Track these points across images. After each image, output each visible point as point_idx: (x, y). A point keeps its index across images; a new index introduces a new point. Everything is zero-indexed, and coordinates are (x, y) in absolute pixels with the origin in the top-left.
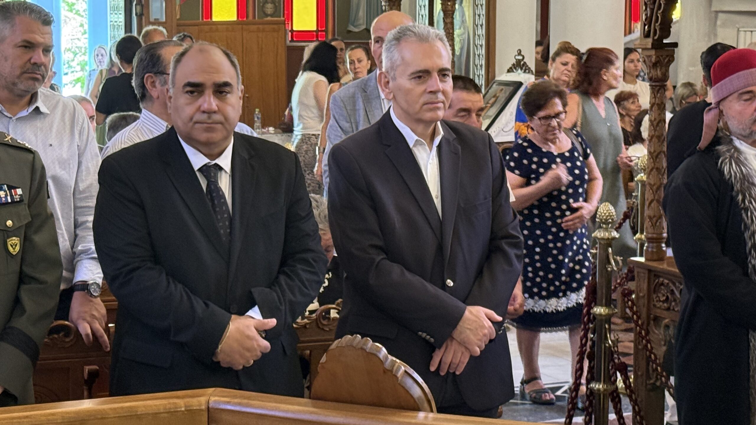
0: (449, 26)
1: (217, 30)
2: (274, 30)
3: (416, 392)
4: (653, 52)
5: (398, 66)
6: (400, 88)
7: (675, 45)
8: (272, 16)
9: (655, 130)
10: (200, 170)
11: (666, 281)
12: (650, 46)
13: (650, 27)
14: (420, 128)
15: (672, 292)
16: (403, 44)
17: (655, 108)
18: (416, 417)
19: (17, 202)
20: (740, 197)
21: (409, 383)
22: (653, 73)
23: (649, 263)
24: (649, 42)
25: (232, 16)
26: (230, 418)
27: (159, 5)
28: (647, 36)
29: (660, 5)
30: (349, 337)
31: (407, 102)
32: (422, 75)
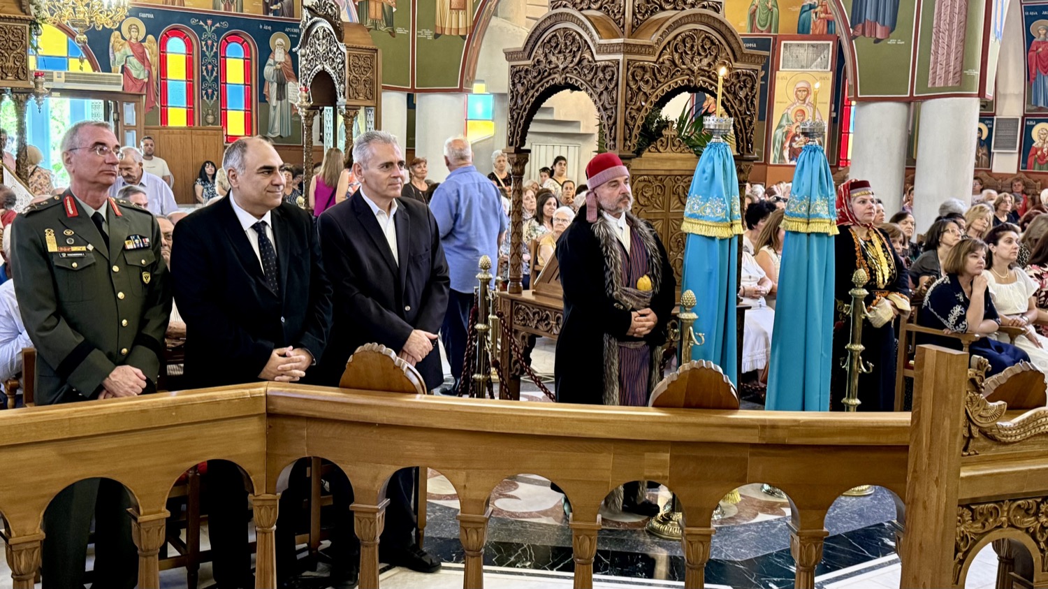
0: (349, 135)
1: (173, 133)
2: (215, 135)
3: (415, 381)
4: (515, 156)
5: (369, 160)
6: (372, 175)
7: (529, 151)
8: (212, 124)
9: (516, 207)
11: (523, 307)
12: (513, 151)
13: (513, 139)
14: (383, 202)
15: (527, 314)
17: (516, 192)
18: (415, 398)
19: (147, 247)
20: (604, 249)
21: (410, 375)
22: (515, 169)
23: (512, 295)
24: (512, 149)
25: (183, 123)
26: (284, 402)
27: (131, 113)
28: (511, 144)
29: (520, 124)
30: (369, 344)
31: (376, 183)
32: (388, 165)
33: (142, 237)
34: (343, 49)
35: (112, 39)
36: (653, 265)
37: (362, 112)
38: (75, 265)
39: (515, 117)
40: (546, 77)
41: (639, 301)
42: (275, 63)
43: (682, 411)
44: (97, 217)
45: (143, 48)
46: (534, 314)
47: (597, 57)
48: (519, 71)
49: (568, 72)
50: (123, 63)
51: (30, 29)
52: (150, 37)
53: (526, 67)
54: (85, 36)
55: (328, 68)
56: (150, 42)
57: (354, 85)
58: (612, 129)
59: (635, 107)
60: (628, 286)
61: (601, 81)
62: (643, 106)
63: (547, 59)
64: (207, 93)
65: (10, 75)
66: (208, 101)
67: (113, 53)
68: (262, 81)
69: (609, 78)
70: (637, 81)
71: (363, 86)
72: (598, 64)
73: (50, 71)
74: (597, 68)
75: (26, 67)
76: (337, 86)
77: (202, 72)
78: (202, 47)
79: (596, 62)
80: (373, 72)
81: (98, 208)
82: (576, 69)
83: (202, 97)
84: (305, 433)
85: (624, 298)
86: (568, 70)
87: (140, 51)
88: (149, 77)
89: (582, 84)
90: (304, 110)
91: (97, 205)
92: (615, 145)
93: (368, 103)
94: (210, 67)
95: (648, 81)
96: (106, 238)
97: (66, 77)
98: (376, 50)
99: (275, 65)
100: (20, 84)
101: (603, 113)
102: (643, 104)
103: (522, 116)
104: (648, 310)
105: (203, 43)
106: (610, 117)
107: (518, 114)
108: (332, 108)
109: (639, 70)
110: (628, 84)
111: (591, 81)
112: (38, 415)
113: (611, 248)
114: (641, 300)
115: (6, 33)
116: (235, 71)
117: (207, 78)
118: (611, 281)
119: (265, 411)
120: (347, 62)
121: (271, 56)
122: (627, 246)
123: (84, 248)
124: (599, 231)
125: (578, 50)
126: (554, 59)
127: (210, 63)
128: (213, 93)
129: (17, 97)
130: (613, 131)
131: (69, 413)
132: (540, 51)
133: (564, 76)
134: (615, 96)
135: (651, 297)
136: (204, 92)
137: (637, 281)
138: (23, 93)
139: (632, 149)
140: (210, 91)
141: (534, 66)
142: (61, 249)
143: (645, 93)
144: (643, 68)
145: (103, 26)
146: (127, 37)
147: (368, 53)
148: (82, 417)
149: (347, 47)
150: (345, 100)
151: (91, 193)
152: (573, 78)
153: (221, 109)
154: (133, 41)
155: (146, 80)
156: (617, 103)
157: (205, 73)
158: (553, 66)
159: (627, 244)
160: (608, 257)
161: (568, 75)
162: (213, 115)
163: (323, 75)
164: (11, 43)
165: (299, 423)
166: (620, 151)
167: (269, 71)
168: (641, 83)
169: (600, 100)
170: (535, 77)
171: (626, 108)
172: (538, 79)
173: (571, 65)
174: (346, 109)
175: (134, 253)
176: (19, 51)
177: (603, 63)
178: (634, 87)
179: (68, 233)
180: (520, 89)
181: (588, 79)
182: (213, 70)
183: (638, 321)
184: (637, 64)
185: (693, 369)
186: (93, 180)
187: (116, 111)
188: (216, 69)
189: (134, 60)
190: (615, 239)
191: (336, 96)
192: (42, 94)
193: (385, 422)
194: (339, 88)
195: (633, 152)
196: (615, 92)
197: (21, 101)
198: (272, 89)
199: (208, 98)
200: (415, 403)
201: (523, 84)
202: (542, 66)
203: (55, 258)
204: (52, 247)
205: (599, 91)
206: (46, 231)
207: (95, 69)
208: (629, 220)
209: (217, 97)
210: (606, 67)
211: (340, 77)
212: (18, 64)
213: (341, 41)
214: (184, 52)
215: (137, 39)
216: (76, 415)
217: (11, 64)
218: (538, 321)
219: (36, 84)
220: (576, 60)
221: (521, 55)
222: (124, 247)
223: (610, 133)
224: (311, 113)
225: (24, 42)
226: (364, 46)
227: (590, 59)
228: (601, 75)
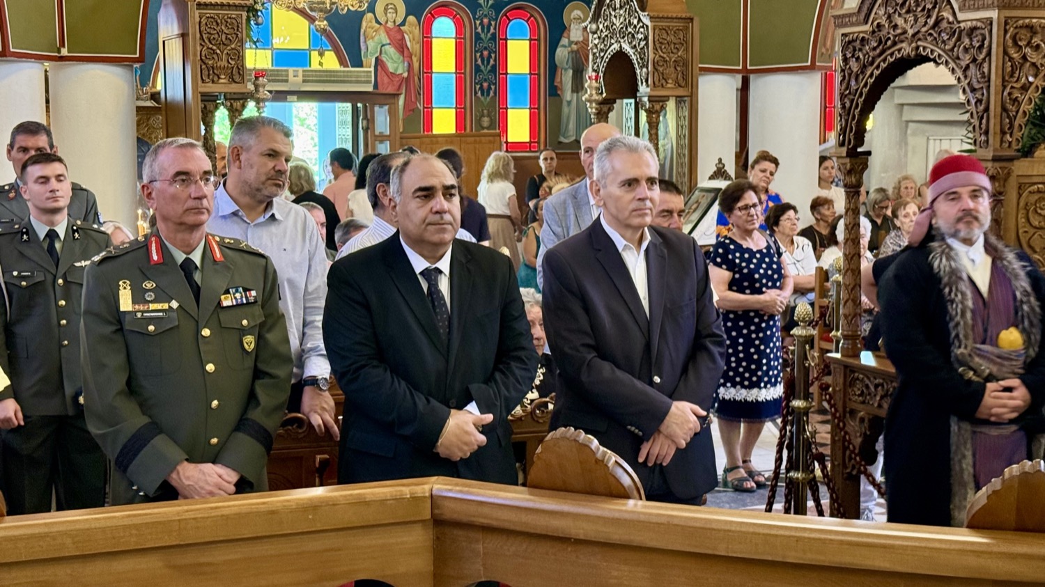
0: (654, 136)
1: (438, 142)
2: (490, 142)
3: (626, 481)
4: (848, 160)
5: (608, 175)
6: (610, 196)
7: (869, 153)
8: (488, 128)
9: (850, 233)
10: (421, 273)
11: (861, 376)
12: (844, 154)
13: (844, 137)
15: (867, 387)
16: (614, 154)
18: (625, 504)
19: (252, 303)
21: (620, 472)
22: (848, 180)
23: (844, 359)
24: (844, 150)
25: (451, 129)
26: (452, 505)
27: (383, 119)
28: (842, 144)
29: (854, 116)
30: (563, 429)
31: (617, 208)
32: (631, 183)
33: (245, 290)
34: (646, 21)
35: (364, 24)
36: (1023, 316)
37: (671, 105)
38: (151, 328)
39: (848, 105)
40: (889, 48)
41: (1002, 365)
42: (571, 43)
43: (1010, 535)
44: (188, 266)
45: (402, 33)
46: (876, 386)
47: (961, 16)
48: (853, 41)
49: (919, 39)
50: (378, 54)
51: (248, 19)
52: (411, 18)
53: (861, 35)
54: (325, 22)
55: (627, 48)
56: (411, 25)
57: (661, 69)
58: (982, 118)
59: (1017, 85)
60: (984, 342)
61: (966, 50)
62: (1031, 83)
63: (891, 22)
64: (481, 88)
65: (223, 77)
66: (482, 98)
67: (365, 42)
68: (553, 69)
69: (977, 45)
70: (1021, 47)
71: (672, 69)
72: (962, 25)
73: (285, 68)
74: (961, 32)
75: (242, 66)
76: (638, 71)
77: (476, 61)
78: (476, 28)
79: (959, 22)
80: (686, 49)
81: (189, 253)
82: (931, 35)
83: (476, 93)
84: (480, 547)
85: (977, 359)
86: (920, 35)
87: (399, 37)
88: (409, 71)
89: (939, 56)
90: (594, 105)
91: (189, 250)
92: (987, 142)
93: (681, 92)
94: (486, 53)
95: (1038, 47)
96: (196, 291)
97: (303, 76)
98: (691, 20)
99: (570, 45)
100: (234, 88)
101: (970, 95)
102: (1031, 79)
103: (857, 105)
104: (1015, 382)
105: (478, 22)
106: (979, 101)
107: (852, 101)
108: (632, 101)
109: (1023, 31)
110: (1005, 53)
111: (952, 50)
112: (140, 515)
113: (957, 289)
114: (1006, 363)
115: (218, 24)
116: (518, 57)
117: (482, 67)
118: (957, 336)
119: (429, 517)
120: (650, 38)
121: (565, 34)
122: (984, 286)
123: (166, 306)
124: (939, 264)
125: (934, 7)
126: (900, 21)
127: (485, 48)
128: (489, 88)
129: (231, 105)
130: (984, 121)
131: (178, 513)
132: (882, 12)
133: (914, 45)
134: (986, 70)
135: (1022, 359)
136: (478, 87)
137: (998, 335)
138: (239, 99)
139: (1014, 146)
140: (485, 85)
141: (873, 32)
142: (137, 307)
143: (1034, 64)
144: (1031, 28)
145: (348, 9)
146: (382, 20)
147: (680, 24)
148: (194, 519)
149: (651, 18)
150: (648, 90)
151: (180, 236)
152: (927, 47)
153: (500, 108)
154: (390, 25)
155: (406, 75)
156: (989, 81)
157: (479, 62)
158: (899, 31)
159: (983, 283)
160: (952, 301)
161: (919, 43)
162: (489, 116)
163: (620, 56)
164: (224, 36)
165: (473, 535)
166: (995, 150)
167: (562, 53)
168: (1028, 51)
169: (966, 77)
170: (874, 49)
171: (1004, 87)
172: (878, 51)
173: (924, 29)
174: (650, 101)
175: (233, 311)
176: (233, 46)
177: (969, 23)
178: (1015, 55)
179: (149, 285)
180: (854, 66)
181: (947, 47)
182: (490, 57)
183: (995, 397)
184: (1021, 22)
185: (1025, 474)
186: (178, 221)
187: (365, 117)
188: (493, 55)
189: (391, 50)
190: (965, 276)
191: (637, 85)
192: (264, 100)
193: (582, 537)
194: (640, 73)
195: (1018, 151)
196: (986, 65)
197: (237, 110)
198: (567, 78)
199: (482, 94)
200: (626, 511)
201: (858, 59)
202: (884, 32)
203: (128, 318)
204: (126, 302)
205: (963, 64)
206: (121, 283)
207: (342, 62)
208: (989, 248)
209: (495, 93)
210: (973, 29)
211: (642, 59)
212: (233, 63)
213: (643, 9)
214: (454, 35)
215: (394, 22)
216: (187, 516)
217: (224, 63)
218: (882, 398)
219: (257, 86)
220: (931, 21)
221: (854, 19)
222: (220, 302)
223: (981, 124)
224: (605, 108)
225: (240, 35)
226: (674, 15)
227: (951, 19)
228: (967, 41)
